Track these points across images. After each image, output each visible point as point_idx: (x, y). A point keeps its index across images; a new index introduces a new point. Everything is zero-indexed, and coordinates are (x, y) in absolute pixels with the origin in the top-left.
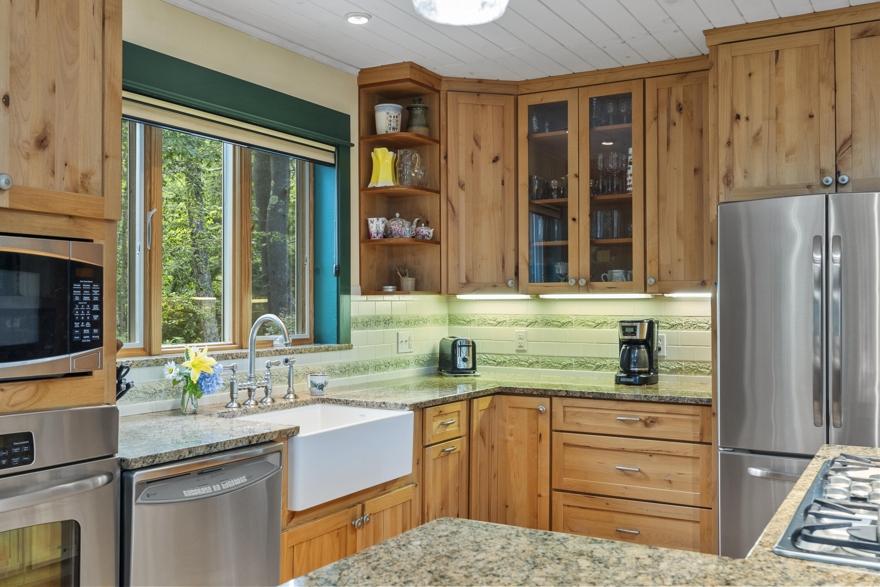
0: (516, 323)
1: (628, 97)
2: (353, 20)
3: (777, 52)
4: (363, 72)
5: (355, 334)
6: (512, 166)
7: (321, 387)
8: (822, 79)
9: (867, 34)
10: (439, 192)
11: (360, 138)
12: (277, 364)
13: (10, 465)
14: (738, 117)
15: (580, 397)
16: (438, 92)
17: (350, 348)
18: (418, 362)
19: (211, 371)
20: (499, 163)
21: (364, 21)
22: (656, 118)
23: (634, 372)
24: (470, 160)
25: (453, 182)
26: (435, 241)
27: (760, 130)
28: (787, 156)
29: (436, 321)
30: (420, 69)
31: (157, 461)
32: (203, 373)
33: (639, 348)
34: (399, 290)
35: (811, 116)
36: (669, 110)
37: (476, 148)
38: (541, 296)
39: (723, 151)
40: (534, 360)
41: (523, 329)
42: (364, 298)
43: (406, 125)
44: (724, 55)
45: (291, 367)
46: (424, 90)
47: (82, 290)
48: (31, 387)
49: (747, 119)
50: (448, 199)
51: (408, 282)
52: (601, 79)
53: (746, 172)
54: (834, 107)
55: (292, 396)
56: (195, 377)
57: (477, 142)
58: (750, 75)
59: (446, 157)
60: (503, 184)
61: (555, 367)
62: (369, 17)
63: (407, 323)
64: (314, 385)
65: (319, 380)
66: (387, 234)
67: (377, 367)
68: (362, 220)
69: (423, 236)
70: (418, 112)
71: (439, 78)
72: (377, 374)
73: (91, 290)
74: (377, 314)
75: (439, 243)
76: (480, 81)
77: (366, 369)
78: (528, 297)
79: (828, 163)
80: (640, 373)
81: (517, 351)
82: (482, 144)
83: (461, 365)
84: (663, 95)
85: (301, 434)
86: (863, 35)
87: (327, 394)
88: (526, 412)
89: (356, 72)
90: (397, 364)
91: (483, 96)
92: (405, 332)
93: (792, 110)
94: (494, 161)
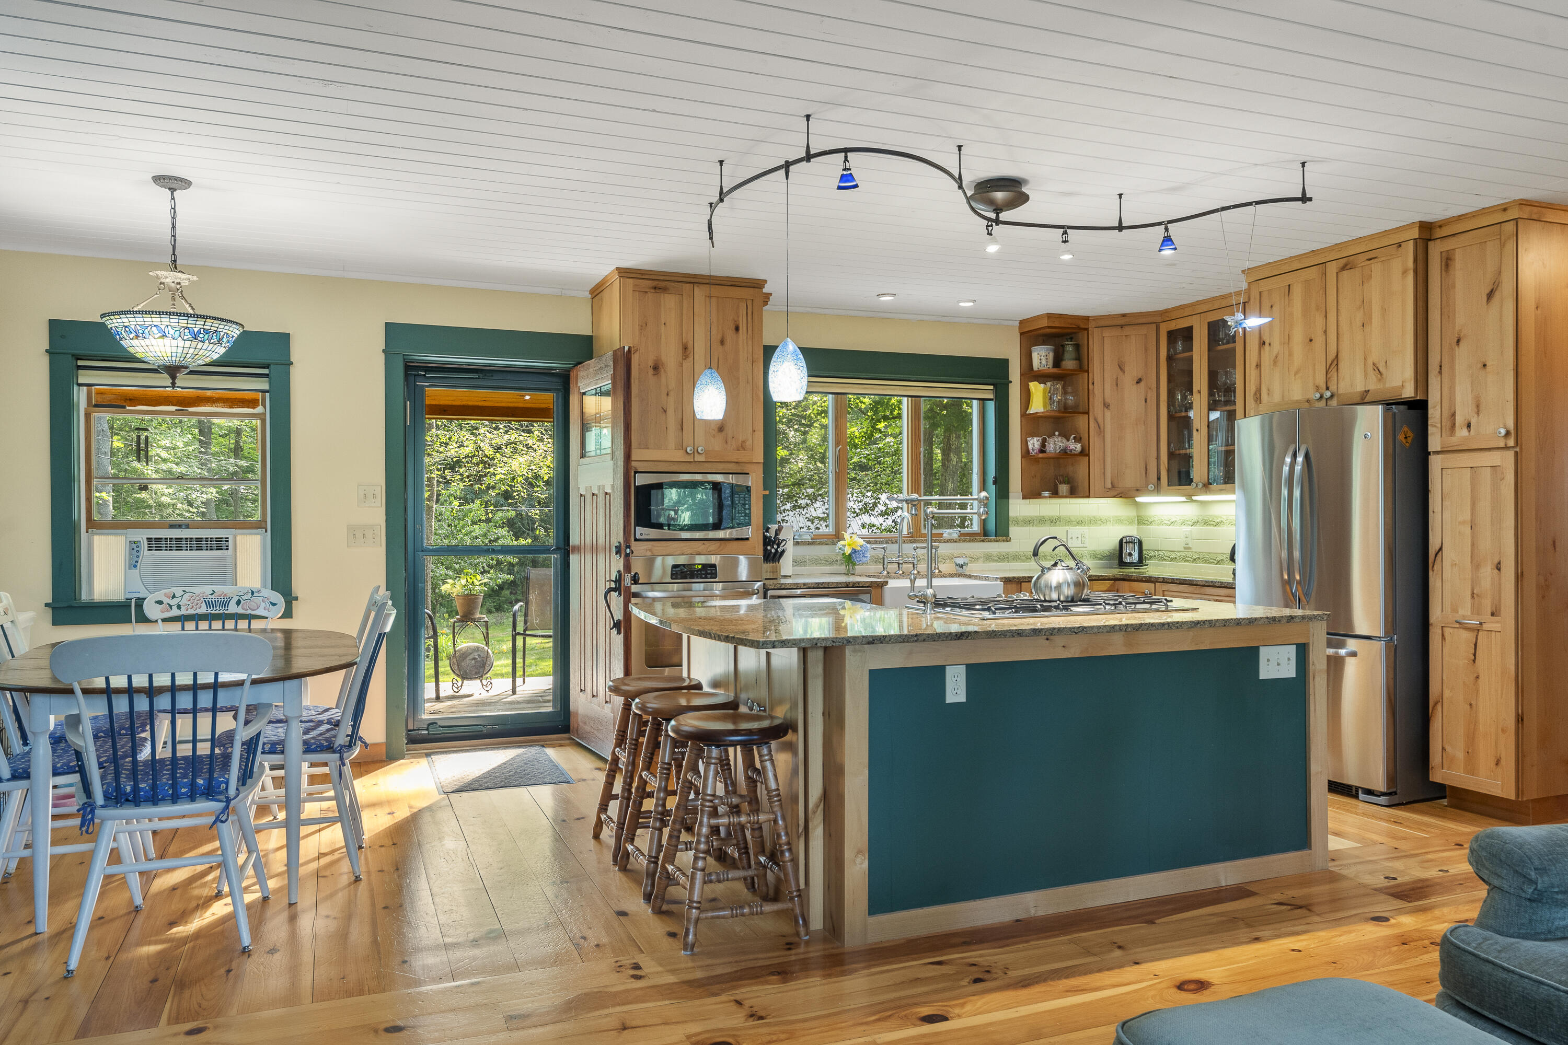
0: (1183, 523)
2: (962, 304)
3: (1289, 286)
4: (1021, 322)
5: (1013, 531)
6: (1153, 386)
8: (1318, 309)
9: (1348, 267)
10: (1088, 414)
11: (1019, 376)
13: (706, 578)
14: (1264, 343)
16: (1087, 329)
17: (1009, 540)
18: (1096, 556)
19: (859, 548)
20: (1142, 384)
21: (971, 304)
24: (1115, 383)
25: (1098, 403)
26: (1085, 453)
27: (1277, 353)
28: (1295, 375)
29: (1120, 521)
30: (1060, 316)
32: (853, 549)
34: (1055, 494)
35: (1311, 340)
37: (1121, 373)
38: (1194, 498)
39: (1253, 372)
40: (1196, 556)
41: (1190, 529)
42: (1029, 501)
43: (1057, 362)
44: (1254, 291)
46: (1071, 330)
47: (740, 498)
48: (718, 544)
49: (1270, 344)
50: (1096, 420)
51: (1064, 488)
52: (1216, 305)
53: (1269, 390)
54: (1325, 332)
56: (848, 551)
57: (1121, 368)
58: (1272, 307)
59: (1093, 384)
60: (1146, 402)
61: (1212, 563)
63: (1080, 523)
64: (957, 565)
65: (960, 561)
66: (1042, 450)
68: (1023, 440)
69: (1071, 451)
70: (1069, 348)
71: (1086, 319)
73: (744, 498)
74: (1042, 514)
75: (1088, 456)
76: (1124, 315)
77: (1028, 558)
78: (1183, 499)
79: (1321, 381)
81: (1185, 548)
82: (1126, 369)
83: (1127, 559)
85: (889, 585)
86: (1344, 268)
89: (1017, 323)
91: (1126, 328)
92: (1076, 530)
93: (1298, 336)
94: (1137, 383)
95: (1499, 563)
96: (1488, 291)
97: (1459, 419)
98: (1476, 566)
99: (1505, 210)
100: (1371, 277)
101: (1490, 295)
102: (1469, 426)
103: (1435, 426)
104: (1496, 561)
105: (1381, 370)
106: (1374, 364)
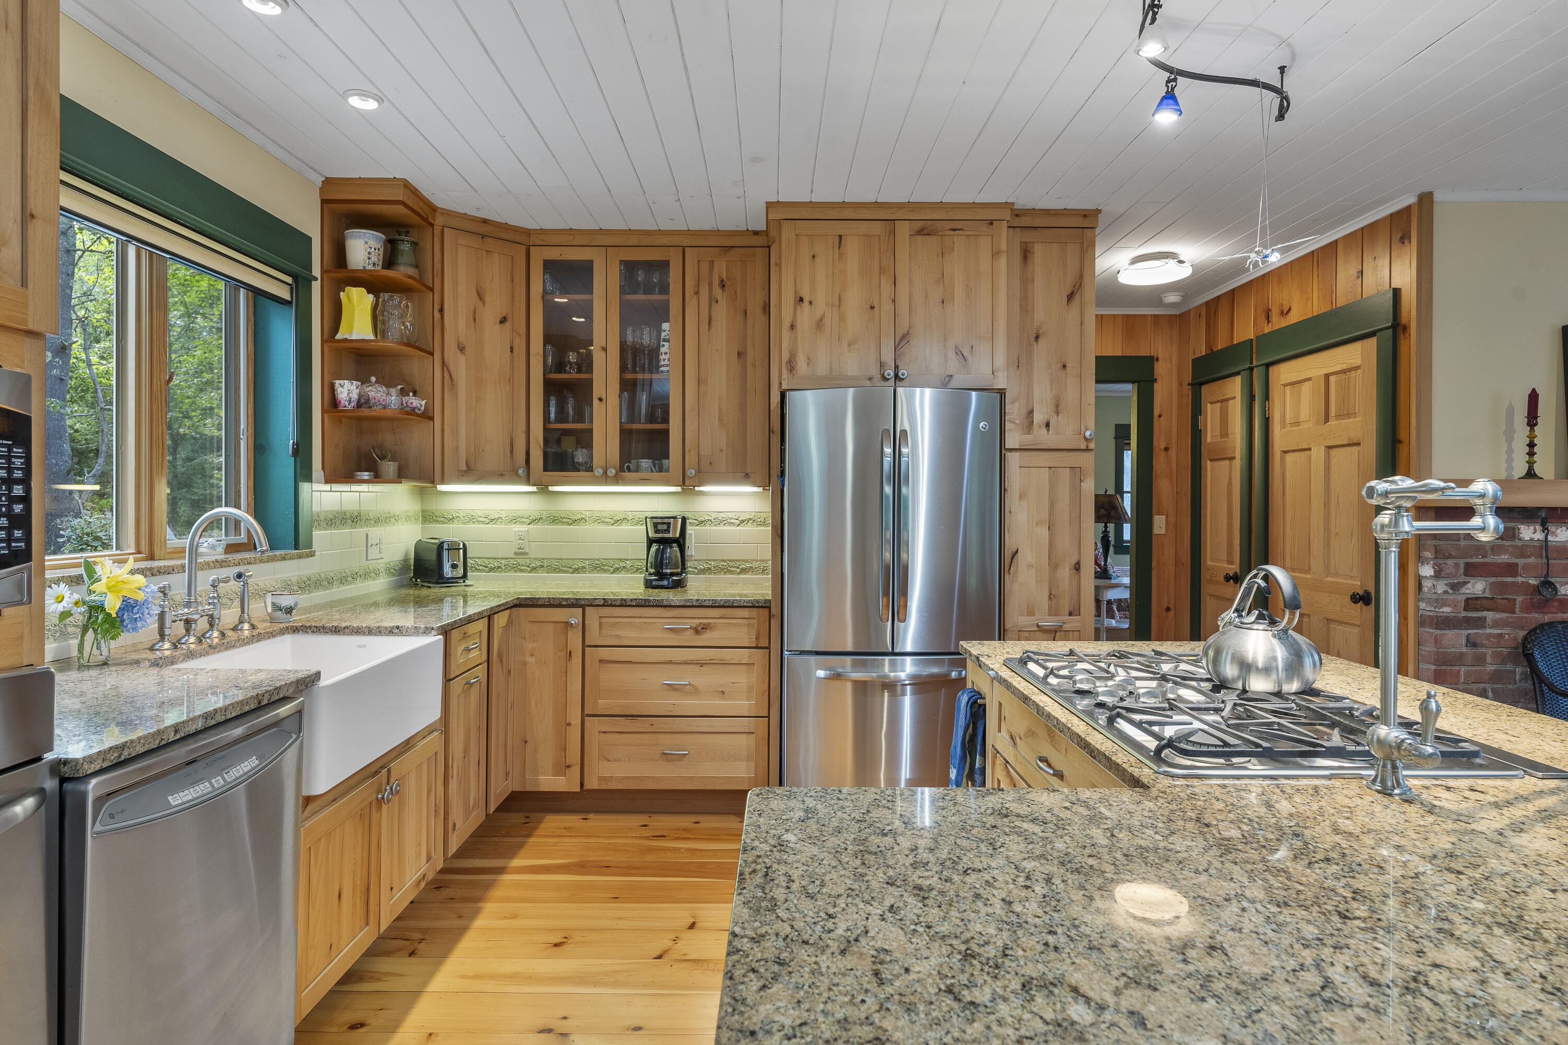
0: (514, 520)
1: (663, 266)
2: (354, 101)
3: (840, 236)
4: (328, 182)
5: (319, 536)
6: (523, 331)
7: (289, 610)
8: (882, 271)
9: (924, 232)
10: (432, 354)
11: (323, 272)
12: (226, 580)
14: (801, 300)
15: (621, 605)
16: (432, 225)
17: (312, 554)
18: (389, 571)
19: (141, 596)
20: (508, 324)
21: (371, 105)
22: (697, 293)
23: (666, 574)
24: (471, 318)
25: (450, 342)
26: (427, 416)
27: (824, 315)
28: (849, 345)
29: (408, 518)
30: (415, 192)
31: (125, 754)
32: (125, 600)
33: (671, 547)
34: (378, 477)
35: (872, 308)
36: (710, 285)
37: (480, 303)
38: (551, 488)
39: (786, 333)
40: (538, 563)
41: (524, 528)
42: (327, 487)
43: (390, 261)
44: (787, 231)
45: (245, 584)
46: (416, 220)
49: (810, 303)
50: (443, 363)
51: (390, 467)
52: (634, 241)
53: (809, 359)
54: (894, 301)
55: (246, 626)
56: (112, 605)
57: (480, 296)
58: (814, 257)
59: (441, 310)
60: (512, 351)
61: (565, 572)
62: (380, 100)
63: (379, 521)
64: (277, 608)
65: (282, 601)
66: (363, 402)
67: (343, 580)
68: (326, 382)
69: (413, 409)
70: (405, 247)
71: (434, 209)
72: (343, 588)
73: (9, 459)
74: (343, 509)
75: (432, 418)
76: (485, 221)
77: (330, 582)
78: (536, 489)
79: (888, 355)
80: (672, 574)
81: (516, 554)
82: (487, 299)
83: (448, 571)
84: (705, 267)
85: (324, 682)
86: (920, 232)
87: (297, 618)
88: (551, 626)
89: (319, 180)
90: (366, 575)
91: (489, 240)
92: (375, 532)
93: (854, 299)
94: (501, 322)
95: (1078, 563)
96: (1069, 292)
97: (1038, 418)
98: (1054, 566)
99: (1085, 216)
100: (953, 249)
101: (1070, 297)
102: (1048, 425)
103: (1013, 422)
104: (1074, 561)
105: (965, 354)
106: (956, 348)
